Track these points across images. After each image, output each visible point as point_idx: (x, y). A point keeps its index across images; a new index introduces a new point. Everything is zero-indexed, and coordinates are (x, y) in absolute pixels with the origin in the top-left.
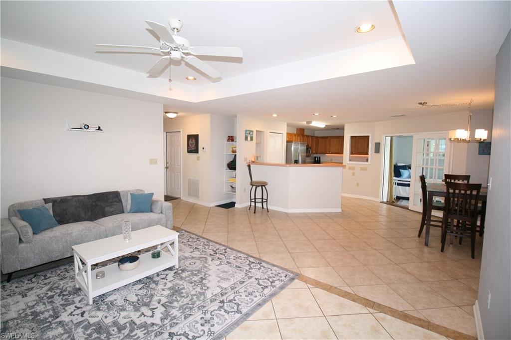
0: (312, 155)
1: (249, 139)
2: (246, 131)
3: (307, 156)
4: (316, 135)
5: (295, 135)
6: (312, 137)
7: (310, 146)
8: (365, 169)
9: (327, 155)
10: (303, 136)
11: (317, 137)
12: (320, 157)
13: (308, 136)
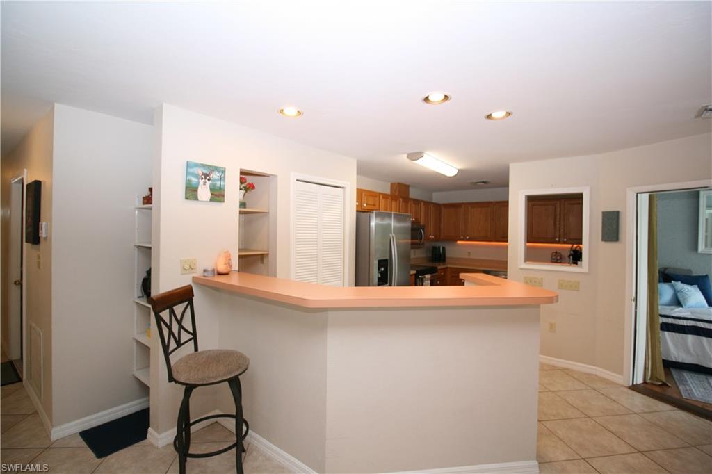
0: (427, 244)
1: (204, 192)
2: (189, 165)
3: (414, 245)
4: (434, 201)
5: (385, 196)
6: (427, 204)
7: (422, 223)
8: (575, 287)
9: (459, 242)
10: (406, 199)
11: (437, 206)
12: (444, 248)
13: (417, 202)
